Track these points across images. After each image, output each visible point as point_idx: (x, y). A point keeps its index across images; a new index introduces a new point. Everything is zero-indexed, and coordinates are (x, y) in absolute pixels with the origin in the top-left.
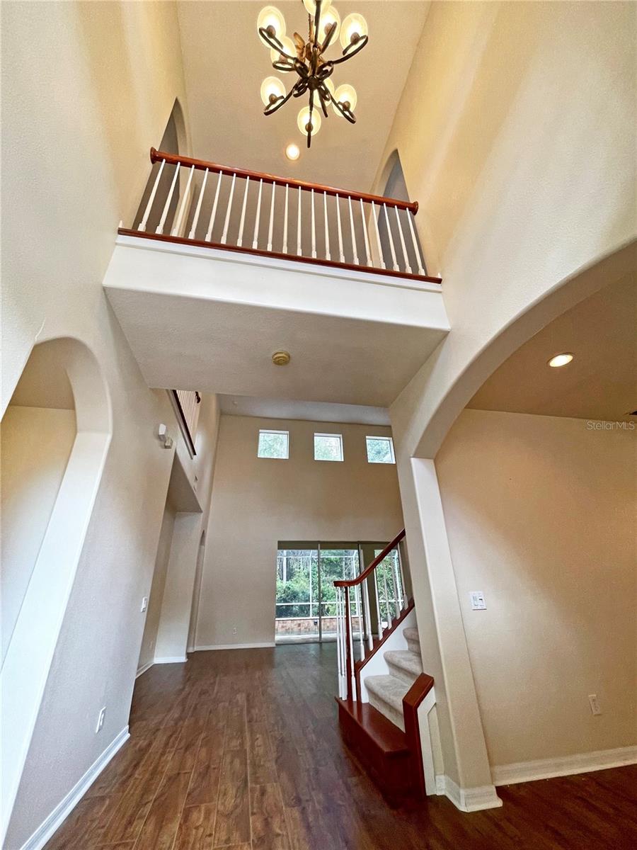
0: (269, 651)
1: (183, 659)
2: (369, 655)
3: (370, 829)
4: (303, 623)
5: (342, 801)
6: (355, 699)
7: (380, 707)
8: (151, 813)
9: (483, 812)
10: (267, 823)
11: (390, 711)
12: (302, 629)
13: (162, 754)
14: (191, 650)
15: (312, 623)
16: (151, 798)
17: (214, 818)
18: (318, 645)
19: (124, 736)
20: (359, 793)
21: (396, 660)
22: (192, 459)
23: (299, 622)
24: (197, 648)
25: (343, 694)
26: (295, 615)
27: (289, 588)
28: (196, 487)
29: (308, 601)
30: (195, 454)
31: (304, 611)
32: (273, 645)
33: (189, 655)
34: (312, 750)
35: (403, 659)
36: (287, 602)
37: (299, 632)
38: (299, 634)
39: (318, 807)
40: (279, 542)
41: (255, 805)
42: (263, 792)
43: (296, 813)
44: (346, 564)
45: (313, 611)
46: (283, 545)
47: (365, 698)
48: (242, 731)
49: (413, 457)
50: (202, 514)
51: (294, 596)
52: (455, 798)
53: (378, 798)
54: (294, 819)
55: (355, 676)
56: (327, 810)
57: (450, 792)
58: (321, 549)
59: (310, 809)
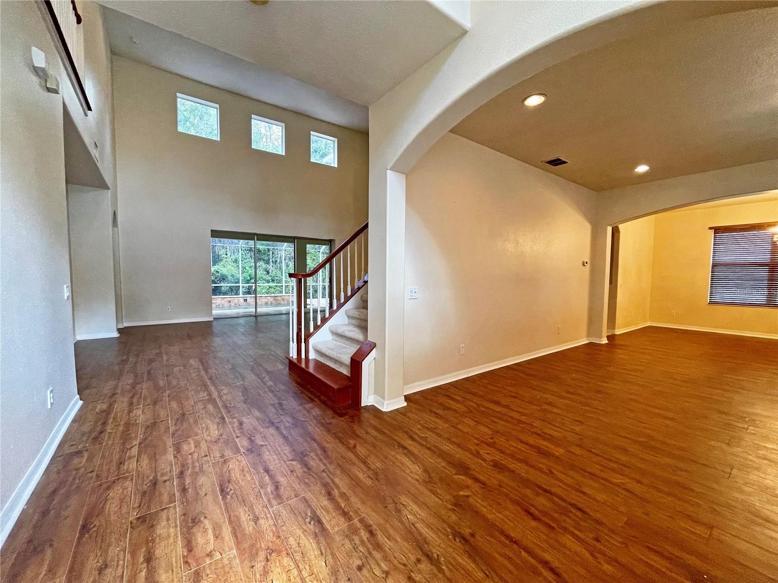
0: (208, 324)
1: (116, 335)
2: (317, 328)
3: (328, 431)
4: (233, 300)
5: (305, 418)
6: (303, 356)
7: (325, 361)
8: (140, 453)
9: (397, 410)
10: (251, 440)
11: (335, 363)
12: (233, 304)
13: (130, 412)
14: (120, 326)
15: (242, 300)
16: (135, 443)
17: (204, 446)
18: (254, 318)
19: (76, 404)
20: (316, 411)
21: (340, 331)
22: (86, 115)
23: (229, 299)
24: (126, 325)
25: (293, 354)
26: (225, 293)
27: (218, 272)
28: (97, 156)
29: (238, 282)
30: (90, 109)
31: (234, 290)
32: (211, 319)
33: (120, 331)
34: (272, 391)
35: (347, 330)
36: (216, 283)
37: (230, 308)
38: (230, 309)
39: (287, 424)
40: (212, 231)
41: (237, 431)
42: (241, 424)
43: (272, 431)
44: (273, 253)
45: (242, 292)
46: (216, 234)
47: (312, 355)
48: (206, 386)
49: (390, 170)
50: (110, 191)
51: (223, 278)
52: (380, 406)
53: (330, 413)
54: (272, 435)
55: (305, 342)
56: (295, 425)
57: (377, 403)
58: (257, 240)
59: (282, 427)
